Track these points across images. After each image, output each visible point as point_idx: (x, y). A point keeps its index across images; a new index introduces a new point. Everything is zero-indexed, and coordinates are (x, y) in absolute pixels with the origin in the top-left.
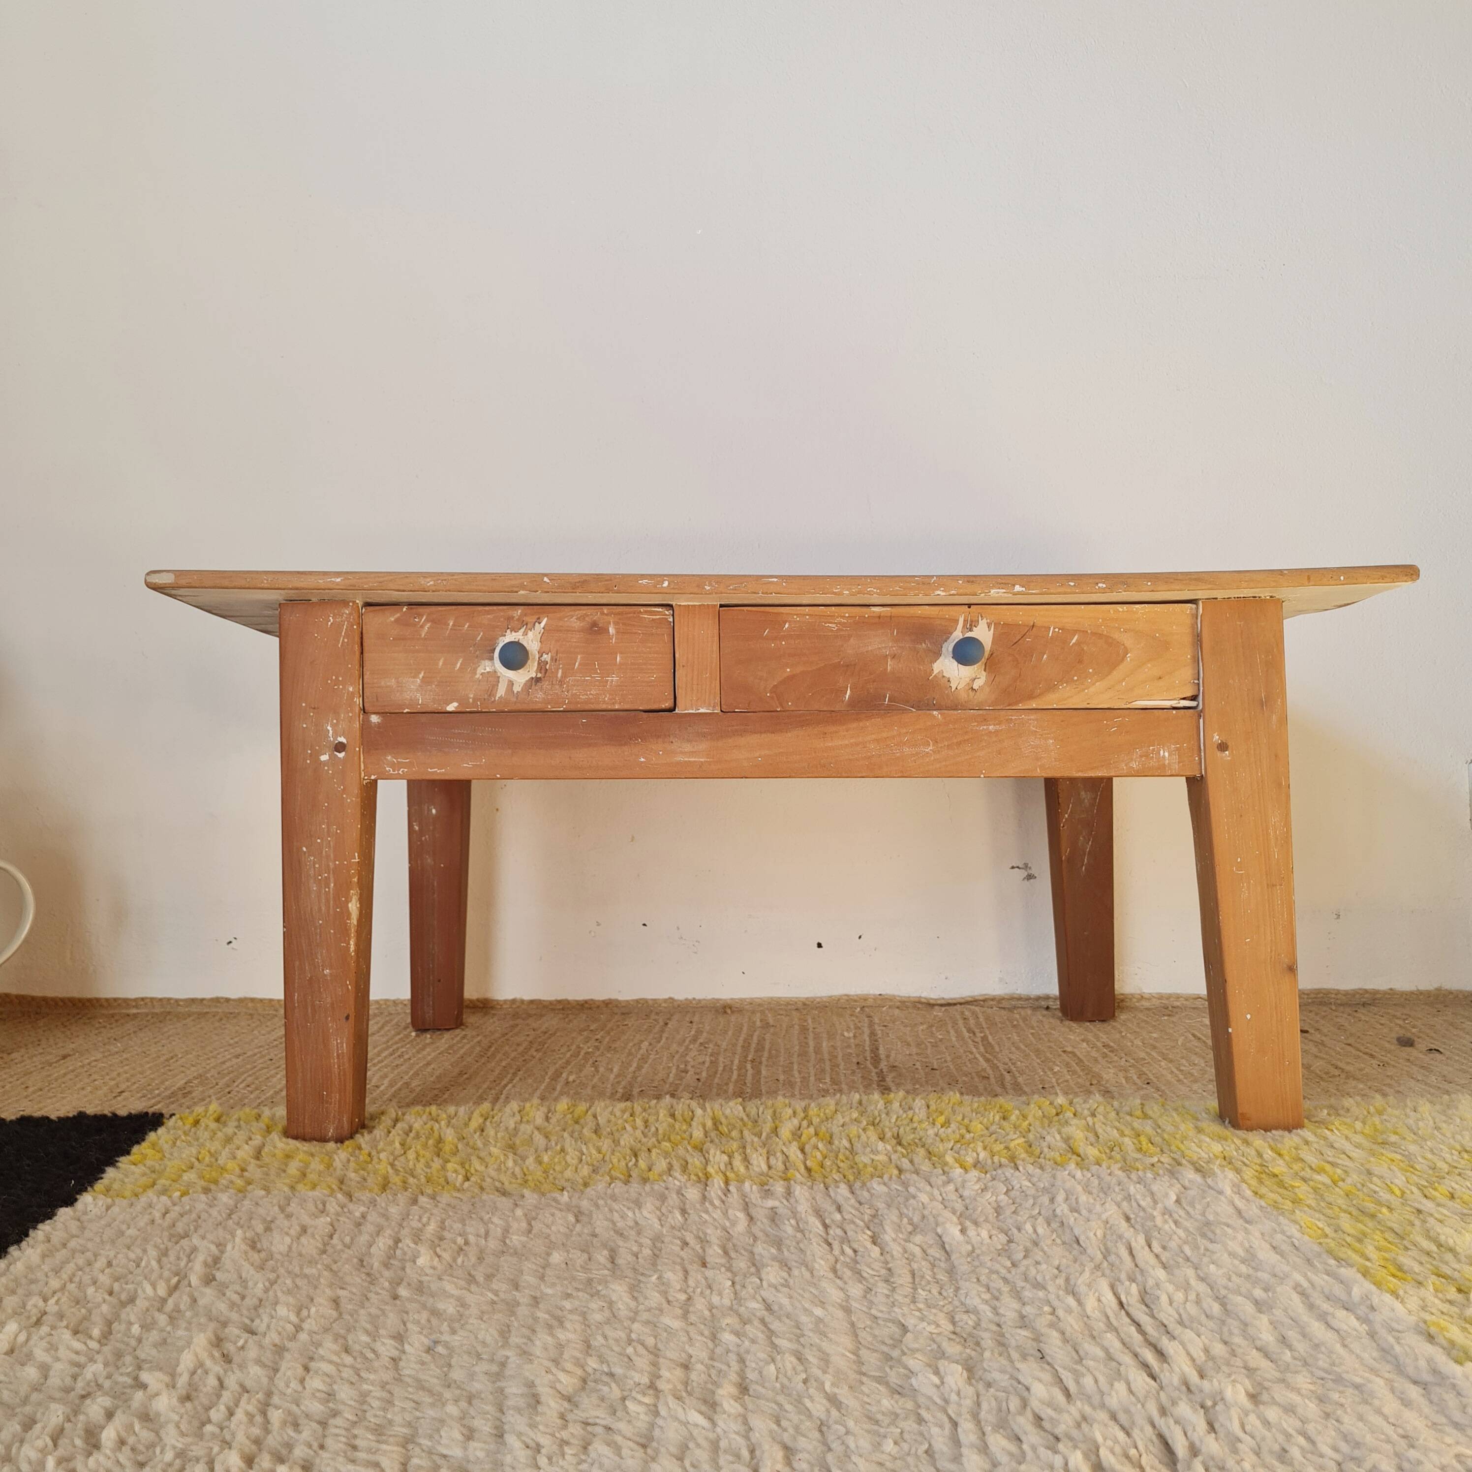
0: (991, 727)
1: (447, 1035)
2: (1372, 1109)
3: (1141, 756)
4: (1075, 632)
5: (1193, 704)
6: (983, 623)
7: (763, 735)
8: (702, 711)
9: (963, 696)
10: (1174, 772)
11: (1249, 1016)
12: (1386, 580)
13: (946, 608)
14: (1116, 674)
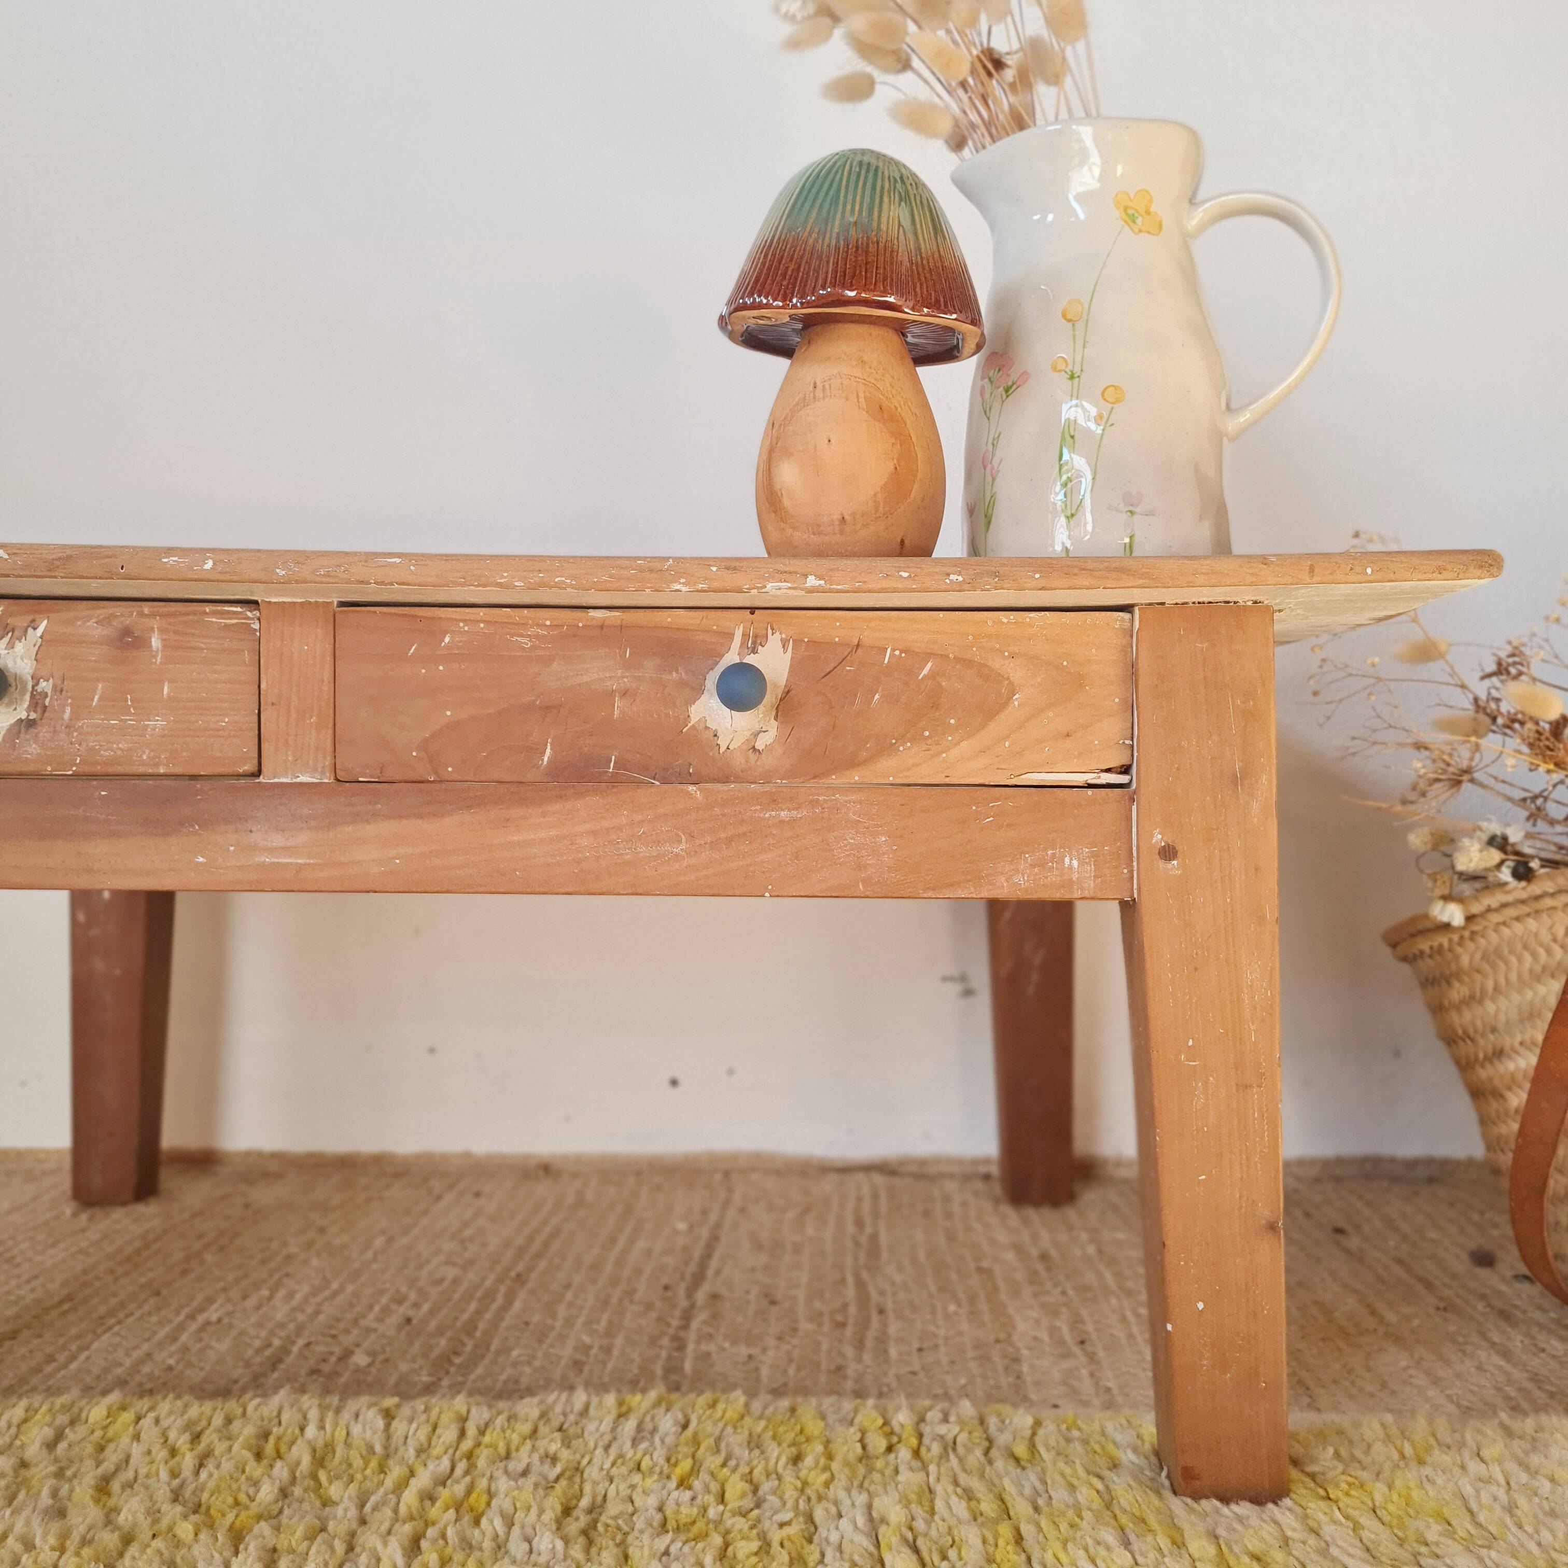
0: (783, 814)
2: (1408, 1450)
3: (1033, 866)
4: (929, 655)
5: (1124, 779)
6: (774, 641)
7: (405, 822)
8: (304, 779)
9: (738, 761)
10: (1086, 894)
11: (1201, 1306)
12: (1446, 574)
13: (713, 613)
14: (994, 728)
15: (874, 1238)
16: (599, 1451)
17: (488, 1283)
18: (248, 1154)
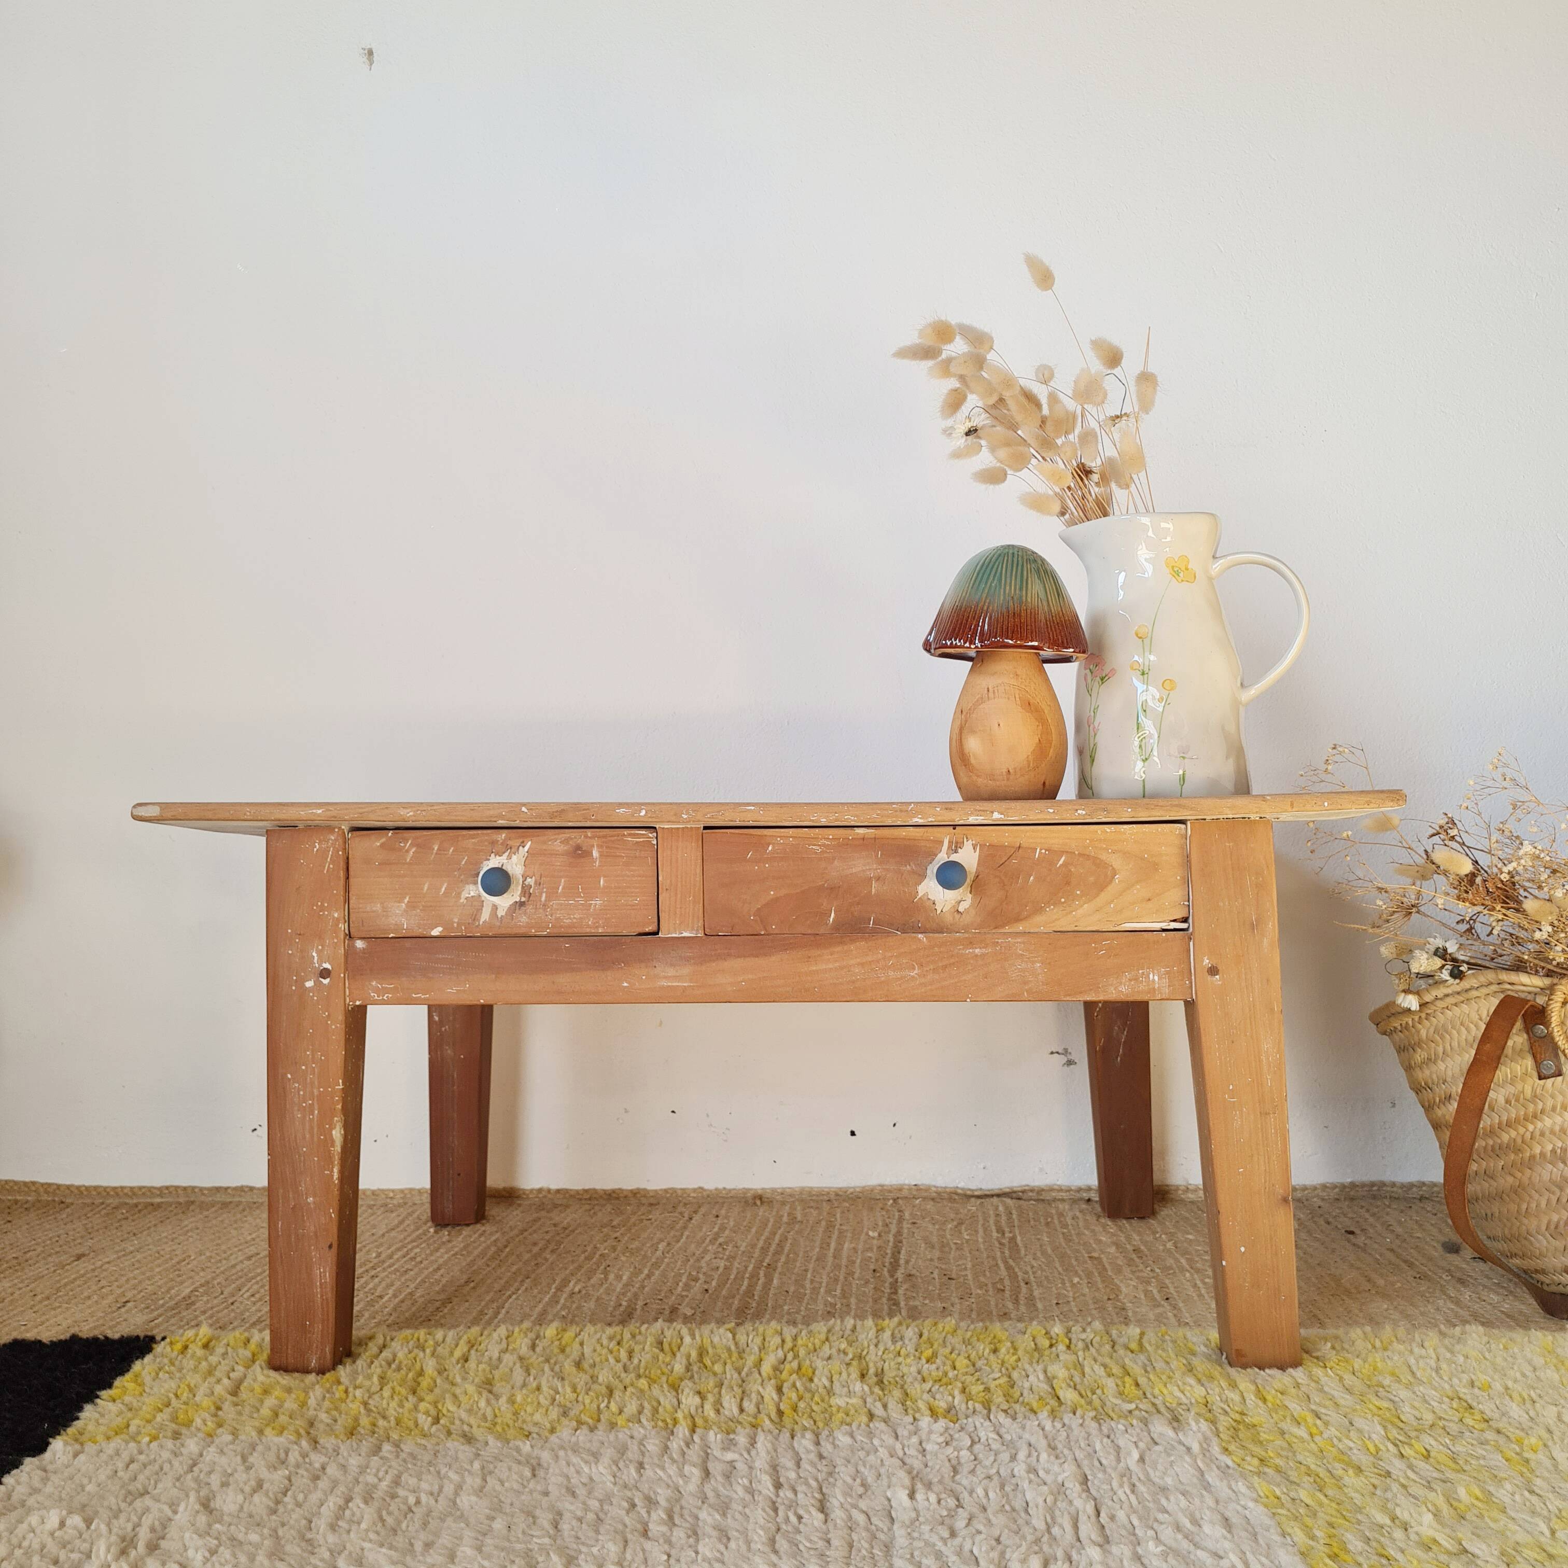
0: (977, 951)
1: (466, 1231)
2: (1378, 1343)
3: (1130, 980)
4: (1062, 853)
5: (1184, 926)
6: (968, 845)
7: (748, 959)
8: (685, 934)
9: (949, 919)
10: (1164, 997)
11: (1243, 1249)
12: (1372, 805)
13: (930, 829)
14: (1104, 896)
15: (1013, 1240)
16: (872, 1347)
17: (750, 1268)
18: (540, 1190)
